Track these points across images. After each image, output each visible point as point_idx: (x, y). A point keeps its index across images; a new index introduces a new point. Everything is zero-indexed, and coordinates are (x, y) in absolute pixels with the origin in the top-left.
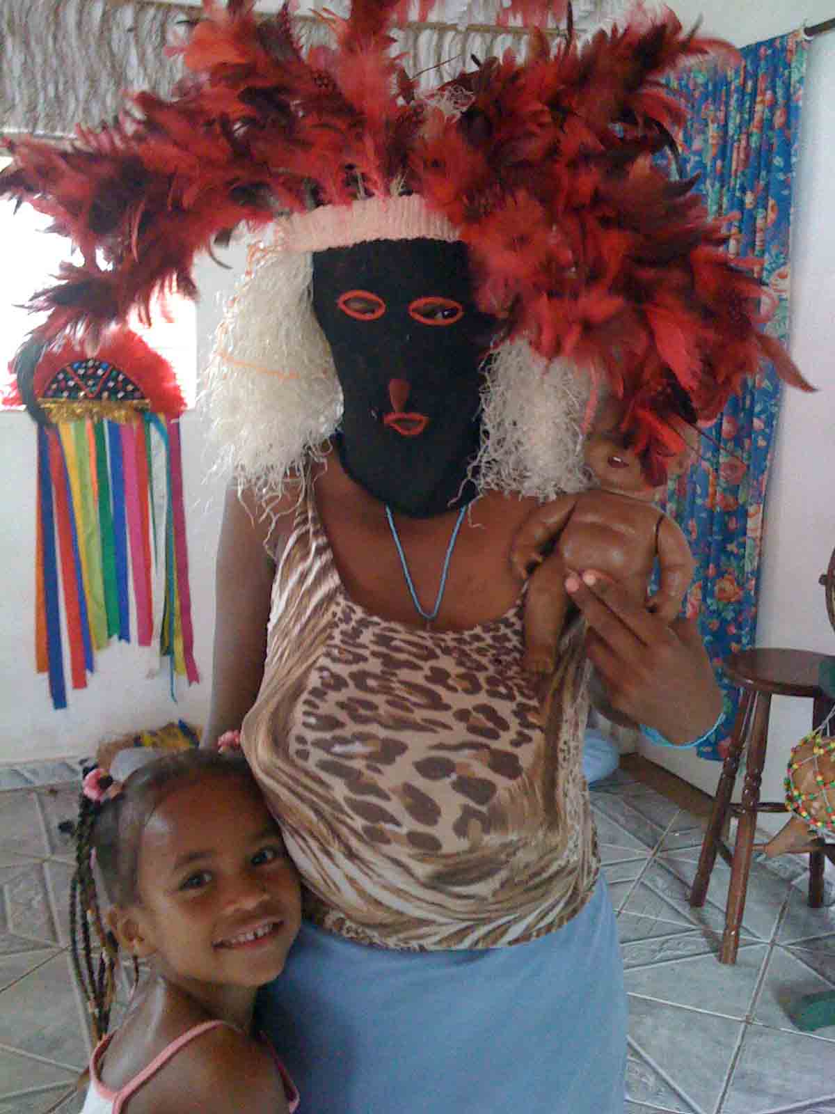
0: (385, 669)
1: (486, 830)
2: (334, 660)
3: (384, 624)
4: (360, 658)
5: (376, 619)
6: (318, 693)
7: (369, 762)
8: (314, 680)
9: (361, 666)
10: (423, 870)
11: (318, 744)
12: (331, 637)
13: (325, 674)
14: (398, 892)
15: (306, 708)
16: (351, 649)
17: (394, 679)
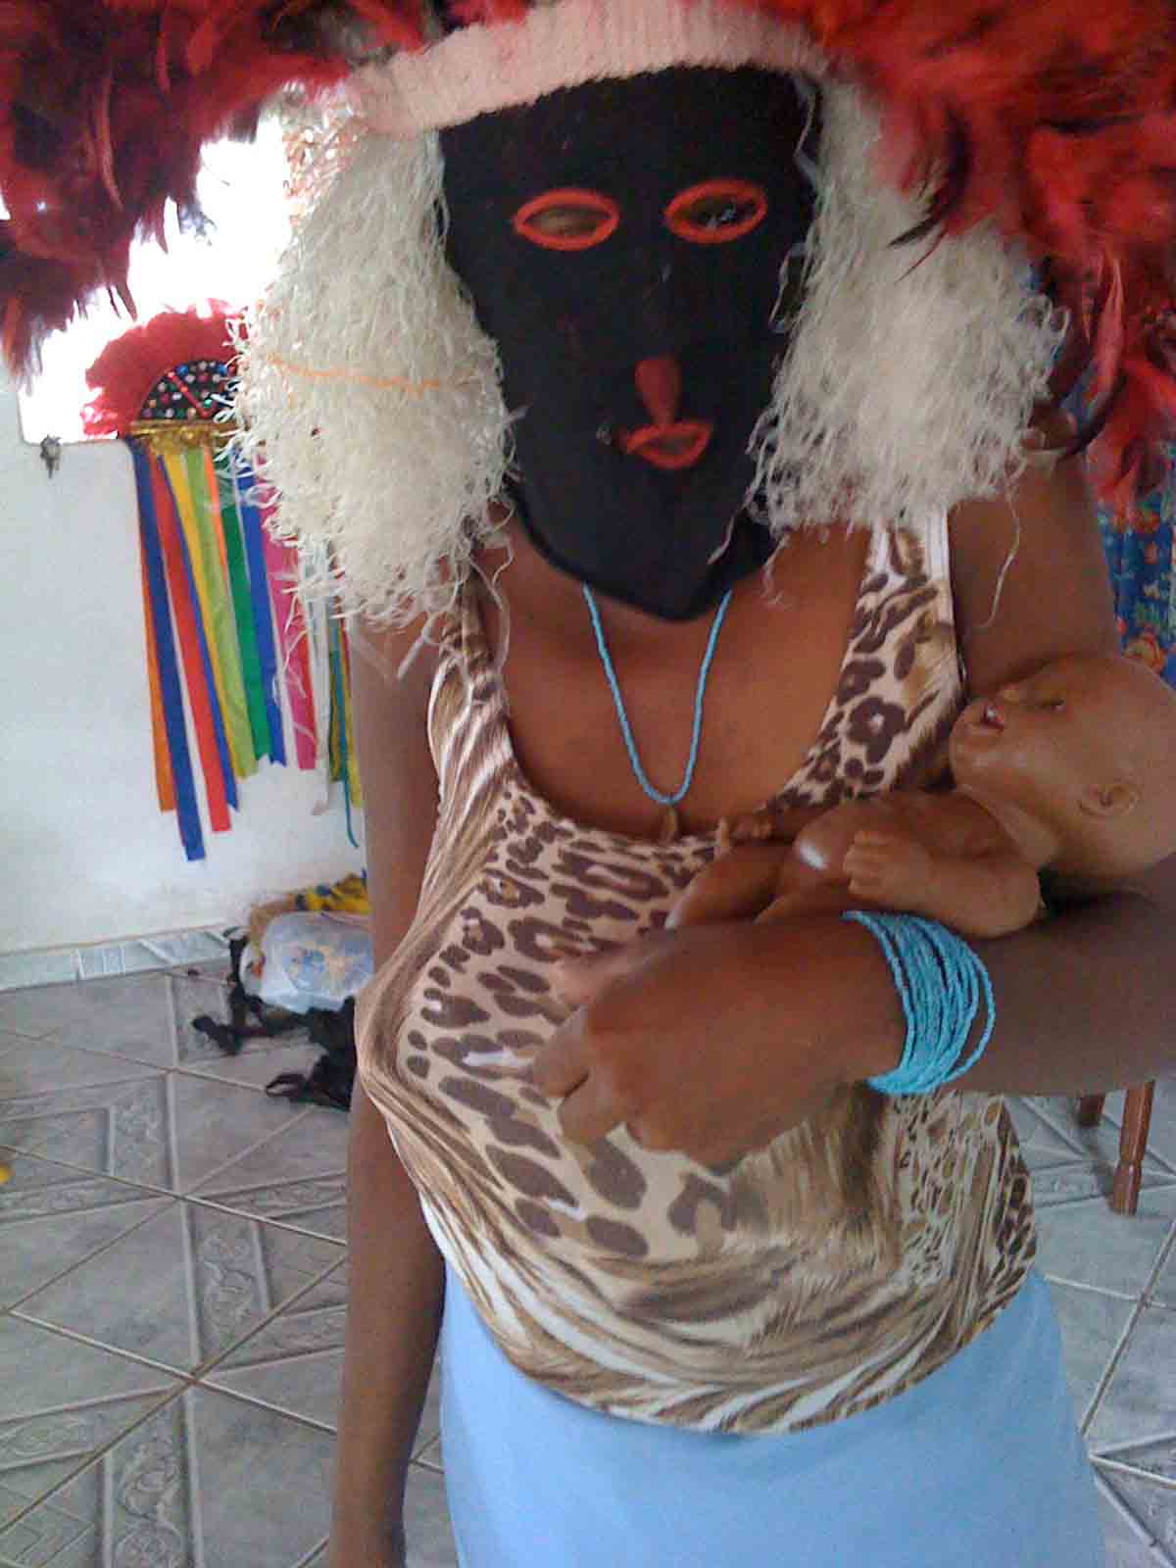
0: (569, 916)
1: (728, 1224)
2: (494, 898)
3: (579, 836)
4: (532, 897)
5: (566, 824)
6: (455, 957)
7: (525, 1085)
8: (454, 935)
9: (533, 910)
10: (618, 1288)
11: (443, 1048)
12: (494, 857)
13: (473, 922)
14: (580, 1322)
15: (434, 984)
16: (521, 879)
17: (583, 934)
